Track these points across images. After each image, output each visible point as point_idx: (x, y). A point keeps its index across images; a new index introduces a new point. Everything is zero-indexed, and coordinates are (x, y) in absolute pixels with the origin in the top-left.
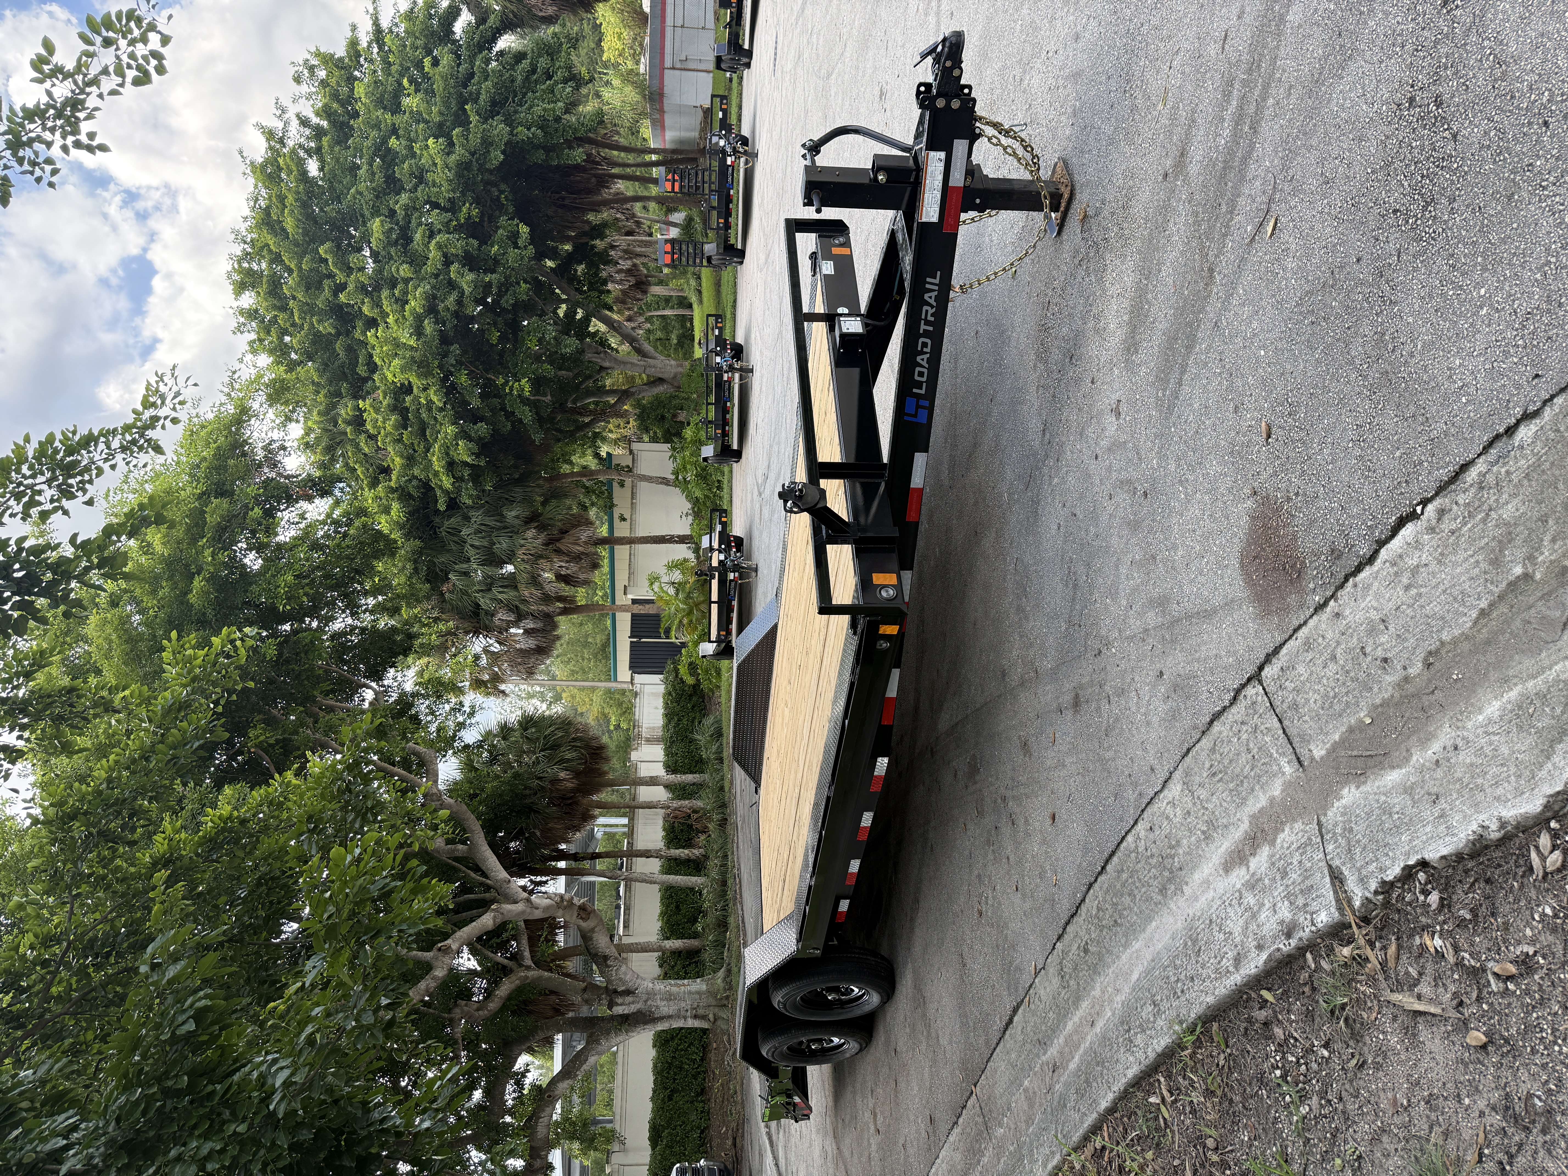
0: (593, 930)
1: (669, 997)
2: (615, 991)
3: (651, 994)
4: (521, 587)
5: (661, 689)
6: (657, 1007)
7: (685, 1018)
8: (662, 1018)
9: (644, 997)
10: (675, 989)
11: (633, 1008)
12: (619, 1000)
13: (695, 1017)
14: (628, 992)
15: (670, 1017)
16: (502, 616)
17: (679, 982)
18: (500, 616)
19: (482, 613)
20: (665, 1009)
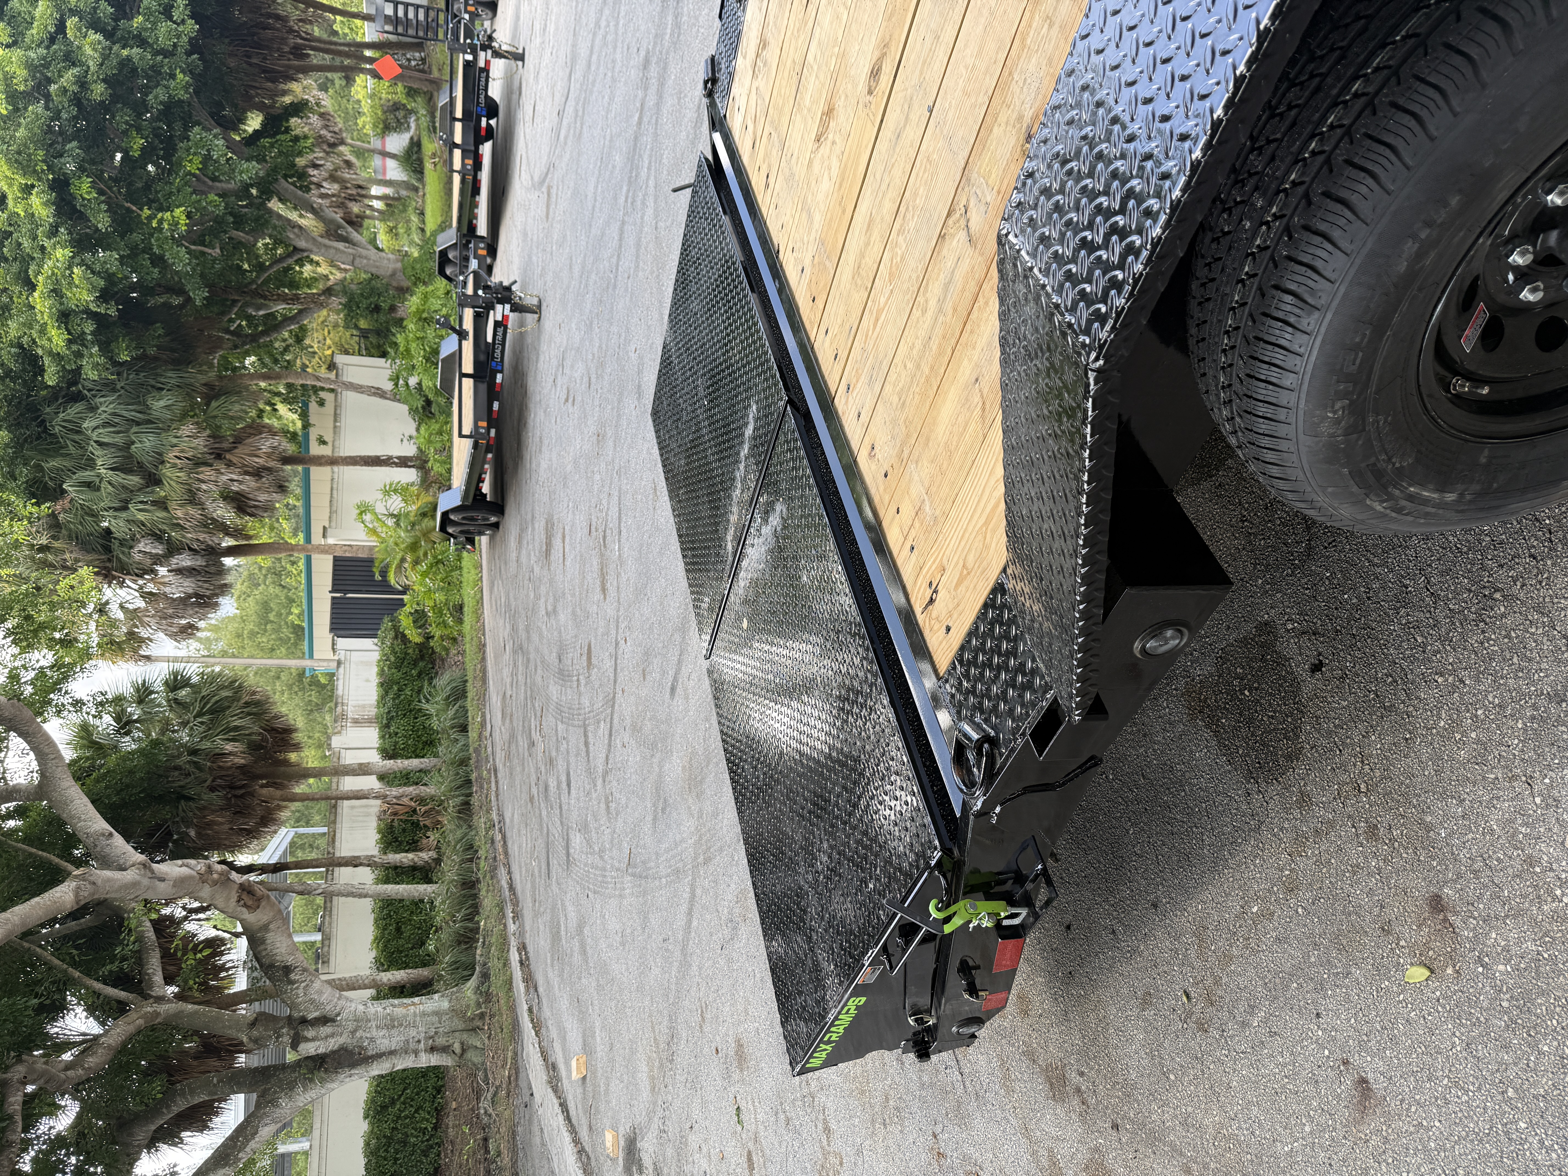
0: (265, 928)
1: (391, 1024)
2: (304, 1021)
3: (361, 1021)
4: (172, 505)
5: (376, 656)
6: (372, 1040)
7: (416, 1053)
8: (379, 1056)
9: (351, 1026)
10: (399, 1011)
11: (332, 1044)
12: (310, 1033)
13: (432, 1049)
14: (324, 1020)
15: (392, 1053)
16: (146, 546)
17: (405, 1001)
18: (141, 546)
19: (115, 545)
20: (384, 1041)
